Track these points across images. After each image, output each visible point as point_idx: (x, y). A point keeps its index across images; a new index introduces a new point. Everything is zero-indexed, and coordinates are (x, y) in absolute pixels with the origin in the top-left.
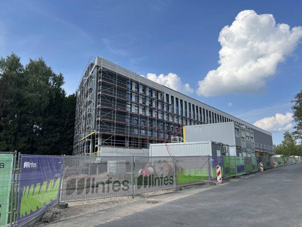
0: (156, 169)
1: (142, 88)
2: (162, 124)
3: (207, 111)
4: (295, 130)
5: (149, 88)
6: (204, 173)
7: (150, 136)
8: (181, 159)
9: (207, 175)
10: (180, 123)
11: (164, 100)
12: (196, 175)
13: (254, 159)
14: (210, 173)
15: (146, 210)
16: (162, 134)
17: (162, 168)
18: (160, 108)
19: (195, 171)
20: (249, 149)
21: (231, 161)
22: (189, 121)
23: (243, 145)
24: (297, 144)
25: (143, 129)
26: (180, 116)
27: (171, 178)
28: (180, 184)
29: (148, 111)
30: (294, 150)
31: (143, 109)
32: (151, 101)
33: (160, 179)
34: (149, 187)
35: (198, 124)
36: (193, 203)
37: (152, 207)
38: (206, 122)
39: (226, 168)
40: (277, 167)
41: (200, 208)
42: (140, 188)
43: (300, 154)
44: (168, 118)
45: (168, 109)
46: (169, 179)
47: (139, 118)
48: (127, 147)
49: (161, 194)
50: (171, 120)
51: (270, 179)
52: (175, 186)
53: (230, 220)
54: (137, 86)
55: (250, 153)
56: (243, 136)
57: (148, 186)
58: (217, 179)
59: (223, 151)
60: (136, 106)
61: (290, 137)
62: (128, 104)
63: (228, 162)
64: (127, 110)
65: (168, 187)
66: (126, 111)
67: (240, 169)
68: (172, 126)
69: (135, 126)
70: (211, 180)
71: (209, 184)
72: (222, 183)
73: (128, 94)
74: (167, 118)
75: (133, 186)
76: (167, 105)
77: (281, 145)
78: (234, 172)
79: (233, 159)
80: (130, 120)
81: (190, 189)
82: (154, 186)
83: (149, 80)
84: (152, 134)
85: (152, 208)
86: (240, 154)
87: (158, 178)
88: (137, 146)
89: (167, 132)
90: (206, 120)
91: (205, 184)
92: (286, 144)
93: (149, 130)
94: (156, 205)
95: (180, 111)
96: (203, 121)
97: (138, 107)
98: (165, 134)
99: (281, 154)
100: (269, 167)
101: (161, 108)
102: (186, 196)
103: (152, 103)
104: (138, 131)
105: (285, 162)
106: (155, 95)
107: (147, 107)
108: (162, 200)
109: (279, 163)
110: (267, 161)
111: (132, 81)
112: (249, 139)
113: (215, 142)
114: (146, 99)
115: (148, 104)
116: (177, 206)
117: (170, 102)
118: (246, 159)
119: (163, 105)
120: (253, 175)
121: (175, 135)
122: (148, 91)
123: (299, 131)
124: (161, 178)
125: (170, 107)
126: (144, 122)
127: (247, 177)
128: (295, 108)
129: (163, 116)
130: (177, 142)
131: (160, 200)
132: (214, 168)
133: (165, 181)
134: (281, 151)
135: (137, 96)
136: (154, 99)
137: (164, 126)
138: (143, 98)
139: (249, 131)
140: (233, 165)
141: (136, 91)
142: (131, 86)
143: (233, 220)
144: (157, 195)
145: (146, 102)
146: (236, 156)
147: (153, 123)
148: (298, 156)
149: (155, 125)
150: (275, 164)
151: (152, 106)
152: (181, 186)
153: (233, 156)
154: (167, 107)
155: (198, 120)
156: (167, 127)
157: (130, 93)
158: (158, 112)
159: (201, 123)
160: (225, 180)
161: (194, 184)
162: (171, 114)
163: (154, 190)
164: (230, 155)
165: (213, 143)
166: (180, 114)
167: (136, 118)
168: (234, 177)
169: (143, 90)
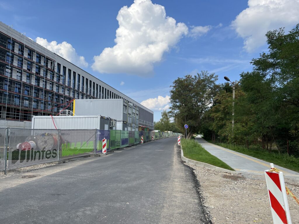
0: (39, 143)
1: (27, 52)
2: (51, 95)
3: (100, 86)
4: (170, 110)
5: (37, 53)
6: (90, 146)
7: (35, 107)
8: (68, 132)
9: (93, 148)
10: (71, 96)
11: (55, 69)
12: (81, 148)
13: (137, 133)
14: (96, 146)
15: (19, 185)
16: (50, 106)
17: (46, 142)
18: (49, 77)
19: (81, 144)
20: (134, 124)
21: (117, 134)
22: (82, 95)
23: (129, 121)
24: (171, 122)
25: (26, 100)
26: (71, 89)
27: (54, 151)
28: (64, 157)
29: (34, 79)
30: (168, 127)
31: (27, 76)
32: (39, 68)
33: (41, 153)
34: (27, 161)
35: (90, 98)
36: (75, 175)
37: (28, 181)
38: (98, 97)
39: (112, 141)
40: (154, 140)
41: (81, 178)
42: (15, 163)
43: (172, 130)
44: (58, 89)
45: (59, 80)
46: (52, 152)
47: (22, 87)
48: (3, 119)
49: (40, 168)
50: (61, 92)
51: (147, 149)
52: (58, 159)
53: (106, 186)
54: (22, 48)
55: (134, 127)
56: (130, 112)
57: (25, 160)
58: (102, 151)
59: (111, 126)
60: (18, 72)
61: (166, 115)
62: (8, 68)
63: (114, 135)
64: (6, 75)
65: (50, 160)
66: (4, 76)
67: (124, 141)
68: (62, 99)
69: (16, 95)
70: (97, 152)
71: (94, 156)
72: (106, 154)
73: (8, 56)
74: (56, 89)
75: (6, 161)
76: (58, 75)
77: (159, 122)
78: (119, 144)
79: (119, 133)
80: (9, 87)
81: (74, 161)
82: (33, 160)
83: (38, 44)
84: (37, 106)
85: (27, 183)
86: (126, 129)
87: (39, 152)
88: (18, 118)
89: (56, 105)
90: (98, 96)
91: (90, 156)
92: (163, 121)
93: (34, 101)
94: (32, 180)
95: (72, 83)
96: (95, 96)
97: (21, 73)
98: (53, 106)
99: (159, 130)
100: (148, 140)
101: (51, 78)
102: (69, 168)
103: (39, 71)
104: (20, 102)
105: (161, 136)
106: (44, 63)
107: (33, 75)
108: (42, 174)
109: (156, 137)
110: (147, 135)
111: (14, 41)
112: (134, 116)
113: (103, 117)
114: (32, 65)
115: (34, 71)
116: (57, 179)
117: (62, 73)
118: (130, 133)
119: (53, 74)
120: (134, 147)
121: (64, 107)
122: (36, 56)
123: (172, 111)
124: (42, 151)
125: (62, 78)
126: (28, 91)
127: (129, 149)
128: (172, 92)
129: (52, 87)
130: (66, 115)
131: (39, 174)
132: (101, 141)
133: (47, 154)
134: (159, 127)
135: (20, 60)
136: (42, 67)
137: (52, 98)
138: (28, 64)
139: (135, 108)
140: (118, 138)
141: (19, 54)
142: (13, 47)
143: (109, 185)
144: (35, 170)
145: (32, 69)
146: (122, 130)
147: (40, 93)
148: (171, 131)
149: (41, 96)
150: (153, 138)
151: (40, 75)
152: (65, 159)
153: (119, 130)
154: (58, 78)
155: (90, 94)
156: (56, 99)
157: (10, 55)
158: (46, 82)
159: (94, 98)
160: (110, 152)
161: (78, 156)
162: (61, 85)
163: (33, 164)
164: (117, 129)
165: (102, 118)
166: (72, 87)
167: (18, 86)
168: (118, 149)
169: (29, 55)
